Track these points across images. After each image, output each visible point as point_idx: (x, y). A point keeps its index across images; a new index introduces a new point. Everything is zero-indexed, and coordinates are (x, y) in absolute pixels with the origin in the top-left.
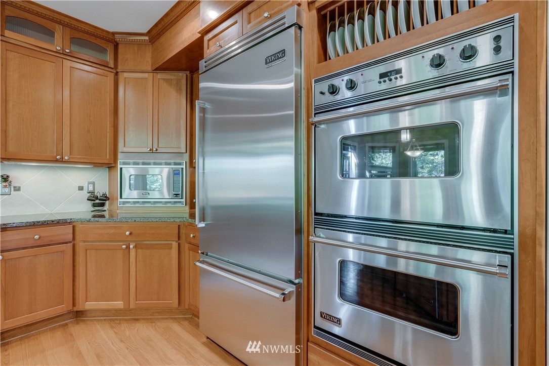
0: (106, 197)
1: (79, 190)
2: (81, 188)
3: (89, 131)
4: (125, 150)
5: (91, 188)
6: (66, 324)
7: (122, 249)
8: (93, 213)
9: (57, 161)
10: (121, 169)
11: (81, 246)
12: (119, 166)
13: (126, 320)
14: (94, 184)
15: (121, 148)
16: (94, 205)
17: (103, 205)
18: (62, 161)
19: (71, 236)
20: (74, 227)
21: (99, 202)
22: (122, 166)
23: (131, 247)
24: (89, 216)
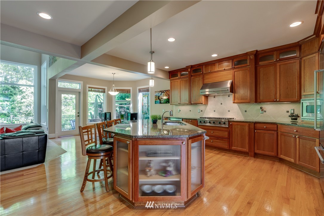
0: (298, 116)
1: (287, 112)
2: (288, 112)
3: (287, 88)
4: (304, 94)
5: (292, 112)
6: (275, 161)
7: (293, 137)
8: (292, 123)
9: (275, 101)
10: (302, 103)
11: (279, 133)
12: (301, 102)
13: (296, 169)
14: (294, 110)
15: (303, 93)
16: (292, 119)
17: (296, 119)
18: (276, 101)
19: (276, 129)
20: (277, 126)
21: (294, 117)
22: (302, 102)
23: (296, 137)
24: (290, 123)
